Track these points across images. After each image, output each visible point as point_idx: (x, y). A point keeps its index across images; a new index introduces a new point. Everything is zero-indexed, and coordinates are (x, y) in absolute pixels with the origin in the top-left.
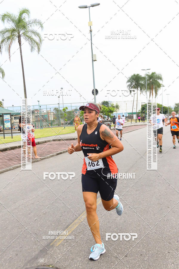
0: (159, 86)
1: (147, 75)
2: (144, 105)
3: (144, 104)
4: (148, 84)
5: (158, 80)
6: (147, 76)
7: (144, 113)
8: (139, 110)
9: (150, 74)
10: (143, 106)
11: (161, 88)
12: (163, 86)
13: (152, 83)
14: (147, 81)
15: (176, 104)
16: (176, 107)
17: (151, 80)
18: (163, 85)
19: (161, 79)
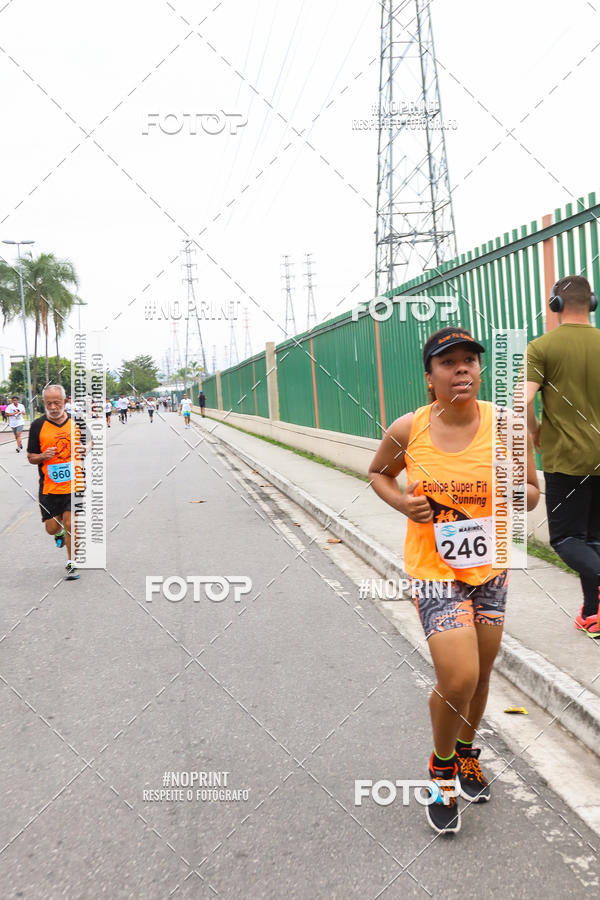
0: (67, 301)
1: (26, 262)
2: (18, 364)
3: (21, 360)
4: (31, 294)
5: (63, 283)
6: (24, 267)
7: (20, 390)
8: (4, 382)
9: (35, 258)
10: (17, 368)
11: (75, 308)
12: (82, 304)
13: (44, 290)
14: (24, 282)
15: (127, 365)
16: (125, 373)
17: (39, 280)
18: (80, 301)
19: (72, 278)
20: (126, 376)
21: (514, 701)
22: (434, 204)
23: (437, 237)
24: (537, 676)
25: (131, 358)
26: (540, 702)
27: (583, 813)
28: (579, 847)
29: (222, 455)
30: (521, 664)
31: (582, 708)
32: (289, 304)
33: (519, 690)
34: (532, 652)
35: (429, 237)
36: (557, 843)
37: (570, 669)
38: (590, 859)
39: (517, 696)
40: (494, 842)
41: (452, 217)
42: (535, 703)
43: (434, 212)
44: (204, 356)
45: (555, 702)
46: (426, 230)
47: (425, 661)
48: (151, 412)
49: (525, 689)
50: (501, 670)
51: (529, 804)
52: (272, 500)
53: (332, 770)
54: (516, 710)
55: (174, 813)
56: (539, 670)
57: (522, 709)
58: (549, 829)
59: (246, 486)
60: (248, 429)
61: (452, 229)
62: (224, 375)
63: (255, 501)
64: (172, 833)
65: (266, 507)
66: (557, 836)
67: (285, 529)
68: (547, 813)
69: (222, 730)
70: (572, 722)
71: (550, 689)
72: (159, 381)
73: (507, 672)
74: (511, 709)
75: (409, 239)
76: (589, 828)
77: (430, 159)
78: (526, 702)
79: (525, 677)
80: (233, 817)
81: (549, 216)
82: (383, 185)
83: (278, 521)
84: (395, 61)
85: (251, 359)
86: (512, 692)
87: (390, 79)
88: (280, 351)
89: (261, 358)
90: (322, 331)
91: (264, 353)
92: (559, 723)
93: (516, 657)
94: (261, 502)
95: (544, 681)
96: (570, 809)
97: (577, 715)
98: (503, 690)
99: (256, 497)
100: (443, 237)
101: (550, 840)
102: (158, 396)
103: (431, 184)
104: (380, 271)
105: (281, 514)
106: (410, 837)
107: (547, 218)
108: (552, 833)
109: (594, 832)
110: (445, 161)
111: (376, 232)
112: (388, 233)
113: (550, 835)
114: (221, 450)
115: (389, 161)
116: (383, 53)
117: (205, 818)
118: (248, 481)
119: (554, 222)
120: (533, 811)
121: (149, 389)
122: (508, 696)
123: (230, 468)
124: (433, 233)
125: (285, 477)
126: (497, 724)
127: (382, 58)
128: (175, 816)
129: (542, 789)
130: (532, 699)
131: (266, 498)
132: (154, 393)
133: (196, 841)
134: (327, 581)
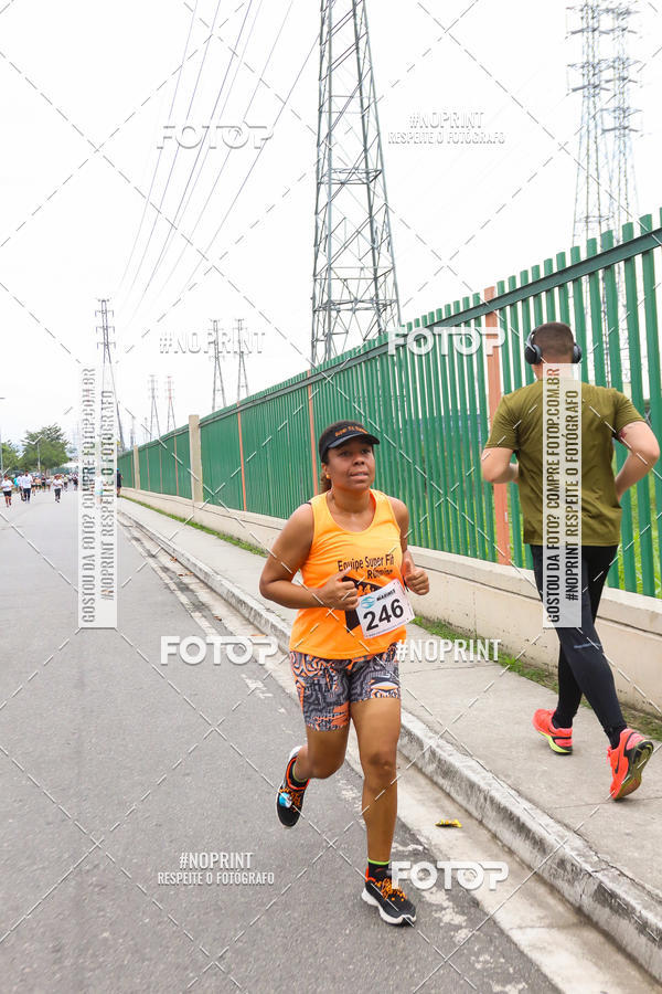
20: (29, 449)
21: (447, 813)
22: (376, 270)
23: (380, 306)
24: (472, 785)
25: (36, 429)
26: (475, 814)
27: (516, 936)
28: (509, 974)
29: (138, 540)
30: (456, 772)
31: (518, 819)
32: (218, 374)
33: (453, 800)
34: (469, 759)
35: (370, 305)
36: (486, 970)
37: (507, 776)
38: (521, 986)
39: (451, 807)
40: (418, 970)
41: (395, 284)
42: (470, 815)
43: (376, 279)
44: (120, 428)
45: (491, 813)
46: (367, 297)
47: (353, 770)
48: (58, 492)
49: (459, 799)
50: (435, 779)
51: (459, 927)
52: (191, 591)
53: (242, 896)
54: (450, 822)
55: (58, 951)
56: (475, 778)
57: (456, 822)
58: (477, 955)
59: (163, 575)
60: (168, 510)
61: (395, 298)
62: (142, 450)
63: (172, 592)
64: (54, 974)
65: (183, 598)
66: (486, 962)
67: (204, 623)
68: (477, 937)
69: (119, 854)
70: (508, 835)
71: (485, 799)
72: (69, 455)
73: (441, 781)
74: (444, 821)
75: (349, 306)
76: (522, 953)
77: (371, 222)
78: (461, 814)
79: (460, 786)
80: (127, 952)
81: (492, 288)
82: (321, 248)
83: (197, 615)
84: (334, 116)
85: (172, 433)
86: (446, 803)
87: (329, 135)
88: (204, 425)
89: (184, 432)
90: (251, 405)
91: (187, 427)
92: (495, 836)
93: (451, 765)
94: (179, 593)
95: (480, 791)
96: (502, 932)
97: (513, 828)
98: (437, 801)
99: (173, 587)
100: (385, 305)
101: (479, 966)
102: (67, 472)
103: (373, 249)
104: (317, 340)
105: (200, 607)
106: (326, 968)
107: (489, 290)
108: (481, 959)
109: (525, 956)
110: (388, 225)
111: (313, 298)
112: (325, 299)
113: (478, 962)
114: (137, 535)
115: (327, 222)
116: (321, 107)
117: (94, 956)
118: (165, 569)
119: (497, 295)
120: (463, 935)
121: (57, 464)
122: (442, 808)
123: (145, 554)
124: (375, 300)
125: (207, 565)
126: (428, 839)
127: (320, 112)
128: (59, 954)
129: (472, 910)
130: (466, 811)
131: (185, 588)
132: (63, 469)
133: (81, 982)
134: (247, 681)
